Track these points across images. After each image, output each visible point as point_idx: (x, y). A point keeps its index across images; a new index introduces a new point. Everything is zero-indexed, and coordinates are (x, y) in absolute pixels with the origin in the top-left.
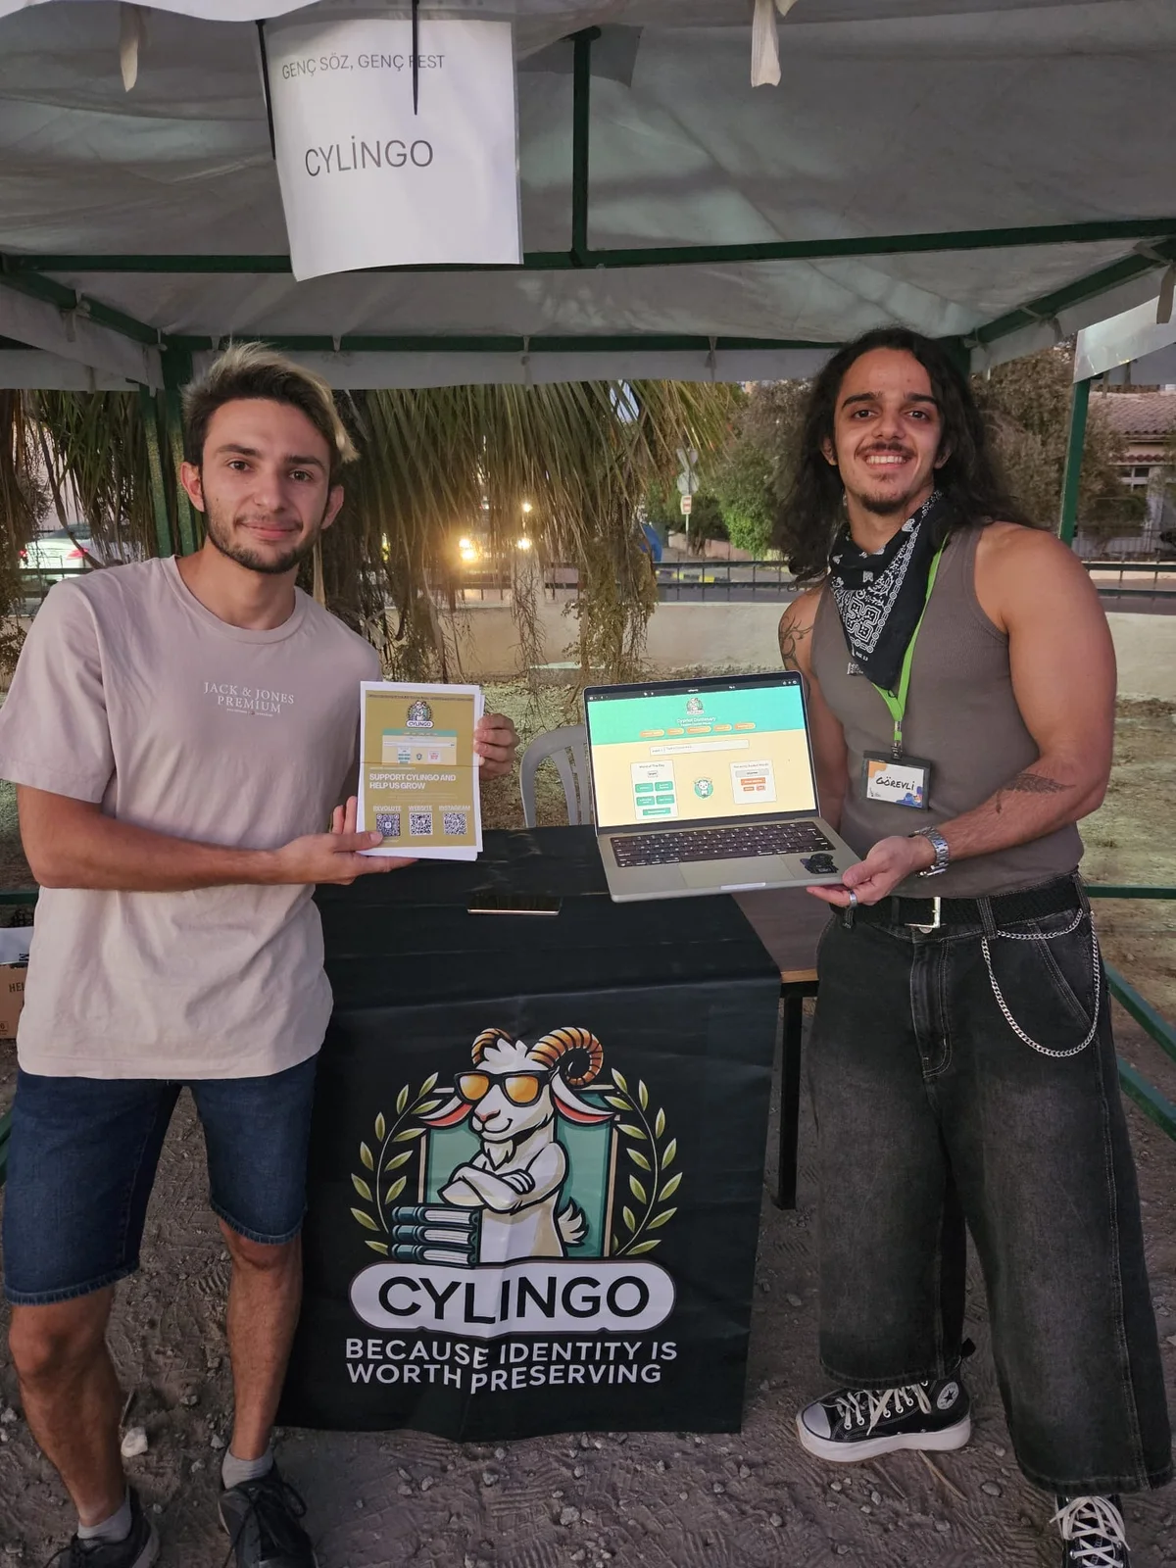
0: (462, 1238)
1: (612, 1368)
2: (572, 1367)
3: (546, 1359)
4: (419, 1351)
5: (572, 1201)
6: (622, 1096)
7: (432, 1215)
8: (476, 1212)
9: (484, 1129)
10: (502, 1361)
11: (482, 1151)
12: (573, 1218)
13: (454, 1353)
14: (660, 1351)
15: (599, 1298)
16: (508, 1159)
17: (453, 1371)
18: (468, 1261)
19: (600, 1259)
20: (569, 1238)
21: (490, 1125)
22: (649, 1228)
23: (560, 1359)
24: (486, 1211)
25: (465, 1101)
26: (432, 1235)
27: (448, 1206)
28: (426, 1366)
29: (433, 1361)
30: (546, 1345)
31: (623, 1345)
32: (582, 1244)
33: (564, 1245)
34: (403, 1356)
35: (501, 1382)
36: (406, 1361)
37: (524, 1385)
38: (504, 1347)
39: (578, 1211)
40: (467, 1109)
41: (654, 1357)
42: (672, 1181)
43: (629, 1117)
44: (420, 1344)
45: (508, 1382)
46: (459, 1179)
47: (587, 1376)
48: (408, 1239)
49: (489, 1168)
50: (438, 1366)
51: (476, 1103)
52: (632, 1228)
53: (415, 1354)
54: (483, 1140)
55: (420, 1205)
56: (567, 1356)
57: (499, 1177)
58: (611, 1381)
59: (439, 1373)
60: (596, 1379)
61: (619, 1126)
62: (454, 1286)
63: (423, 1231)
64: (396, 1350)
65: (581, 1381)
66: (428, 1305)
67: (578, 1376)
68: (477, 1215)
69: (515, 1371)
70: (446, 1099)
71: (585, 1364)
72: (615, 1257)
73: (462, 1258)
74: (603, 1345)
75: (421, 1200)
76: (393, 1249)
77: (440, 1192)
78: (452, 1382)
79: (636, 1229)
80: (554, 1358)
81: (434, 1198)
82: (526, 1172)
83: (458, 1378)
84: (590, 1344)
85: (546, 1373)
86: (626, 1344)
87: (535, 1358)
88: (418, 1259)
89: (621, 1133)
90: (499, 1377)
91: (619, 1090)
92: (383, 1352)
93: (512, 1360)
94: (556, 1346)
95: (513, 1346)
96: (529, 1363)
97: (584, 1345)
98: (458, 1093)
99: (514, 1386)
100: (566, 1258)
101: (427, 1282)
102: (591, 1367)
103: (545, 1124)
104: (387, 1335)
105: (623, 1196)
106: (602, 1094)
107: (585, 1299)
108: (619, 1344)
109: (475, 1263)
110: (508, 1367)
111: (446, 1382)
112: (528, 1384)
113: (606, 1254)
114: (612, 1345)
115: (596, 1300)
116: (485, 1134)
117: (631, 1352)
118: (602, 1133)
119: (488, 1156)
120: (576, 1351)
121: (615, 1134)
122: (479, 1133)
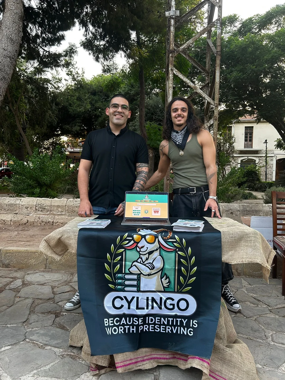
0: (135, 283)
1: (179, 328)
2: (167, 327)
3: (159, 323)
4: (123, 321)
5: (165, 274)
6: (178, 243)
7: (127, 277)
8: (139, 275)
9: (140, 251)
10: (147, 322)
11: (140, 257)
12: (166, 279)
13: (133, 321)
14: (193, 324)
15: (174, 304)
16: (147, 259)
17: (133, 328)
18: (137, 290)
19: (174, 292)
20: (165, 285)
21: (142, 250)
22: (188, 283)
23: (164, 324)
24: (142, 275)
25: (135, 242)
26: (127, 283)
27: (131, 273)
28: (125, 327)
29: (127, 325)
30: (159, 318)
31: (182, 320)
32: (169, 287)
33: (164, 287)
34: (119, 323)
35: (147, 329)
36: (120, 325)
37: (153, 331)
38: (147, 318)
39: (167, 277)
40: (135, 245)
41: (191, 326)
42: (194, 269)
43: (181, 250)
44: (123, 319)
45: (149, 329)
46: (134, 265)
47: (172, 330)
48: (120, 284)
49: (142, 262)
50: (129, 327)
51: (138, 243)
52: (183, 283)
53: (122, 322)
54: (140, 254)
55: (123, 274)
56: (166, 323)
57: (145, 265)
58: (179, 333)
59: (129, 329)
60: (175, 332)
61: (178, 252)
62: (133, 298)
63: (124, 281)
64: (117, 321)
65: (170, 332)
66: (126, 305)
67: (169, 330)
68: (139, 276)
69: (151, 326)
70: (130, 241)
71: (171, 326)
72: (179, 292)
73: (135, 289)
74: (176, 319)
75: (123, 272)
76: (116, 287)
77: (129, 270)
78: (133, 331)
79: (184, 284)
80: (162, 323)
81: (127, 271)
82: (152, 263)
83: (135, 329)
84: (172, 319)
85: (160, 328)
86: (183, 320)
87: (156, 323)
88: (123, 290)
89: (179, 254)
90: (146, 327)
91: (178, 241)
92: (113, 323)
93: (150, 322)
94: (162, 319)
95: (150, 318)
96: (155, 324)
97: (171, 319)
98: (133, 239)
99: (150, 330)
100: (165, 292)
101: (125, 297)
102: (173, 327)
103: (157, 250)
104: (114, 316)
105: (180, 273)
106: (173, 242)
107: (171, 304)
108: (181, 319)
109: (139, 291)
110: (149, 324)
111: (131, 332)
112: (155, 331)
113: (176, 291)
114: (179, 320)
115: (173, 305)
116: (140, 252)
117: (185, 322)
118: (173, 254)
119: (142, 259)
120: (168, 321)
121: (177, 254)
122: (139, 252)
